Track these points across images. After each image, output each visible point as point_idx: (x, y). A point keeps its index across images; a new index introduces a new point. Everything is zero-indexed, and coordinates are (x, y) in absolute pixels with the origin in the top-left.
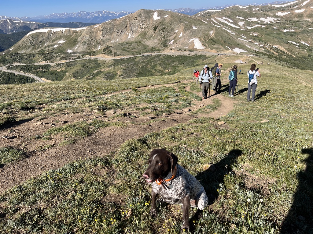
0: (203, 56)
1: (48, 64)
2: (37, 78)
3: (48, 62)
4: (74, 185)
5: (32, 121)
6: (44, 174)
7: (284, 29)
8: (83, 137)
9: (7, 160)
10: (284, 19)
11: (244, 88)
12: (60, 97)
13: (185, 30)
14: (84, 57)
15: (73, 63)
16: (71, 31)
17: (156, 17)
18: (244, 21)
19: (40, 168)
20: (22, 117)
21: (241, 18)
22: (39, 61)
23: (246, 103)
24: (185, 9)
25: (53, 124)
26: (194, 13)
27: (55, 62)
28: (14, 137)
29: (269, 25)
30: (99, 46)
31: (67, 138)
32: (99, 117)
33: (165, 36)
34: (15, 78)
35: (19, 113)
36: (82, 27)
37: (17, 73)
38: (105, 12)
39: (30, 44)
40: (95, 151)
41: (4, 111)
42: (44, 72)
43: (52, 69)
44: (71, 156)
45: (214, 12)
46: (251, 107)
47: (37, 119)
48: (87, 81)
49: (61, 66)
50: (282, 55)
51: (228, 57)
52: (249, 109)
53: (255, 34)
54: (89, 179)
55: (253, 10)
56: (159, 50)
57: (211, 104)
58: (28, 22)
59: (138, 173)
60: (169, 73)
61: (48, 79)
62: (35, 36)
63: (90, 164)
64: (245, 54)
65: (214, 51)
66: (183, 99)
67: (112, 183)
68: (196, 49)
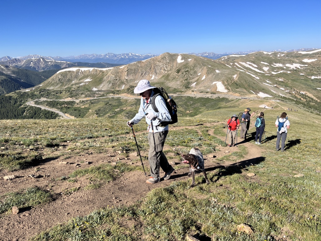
0: (225, 100)
1: (73, 100)
2: (61, 113)
3: (73, 99)
4: (101, 237)
5: (58, 160)
6: (70, 221)
7: (312, 75)
8: (108, 182)
9: (34, 202)
10: (311, 65)
11: (272, 135)
12: (84, 134)
13: (208, 73)
14: (108, 95)
15: (96, 101)
16: (98, 70)
17: (179, 60)
18: (268, 66)
19: (66, 214)
20: (48, 154)
21: (266, 63)
22: (65, 98)
23: (275, 152)
24: (208, 53)
25: (78, 165)
26: (218, 58)
27: (80, 99)
28: (40, 176)
29: (295, 71)
30: (123, 86)
31: (92, 181)
32: (122, 159)
33: (187, 78)
34: (41, 113)
35: (45, 150)
36: (108, 67)
37: (43, 108)
38: (131, 54)
39: (59, 81)
40: (121, 199)
41: (31, 147)
42: (69, 108)
43: (76, 106)
44: (96, 202)
45: (238, 57)
46: (281, 157)
47: (62, 158)
48: (110, 120)
49: (85, 103)
50: (310, 102)
51: (252, 102)
52: (279, 160)
53: (280, 80)
54: (116, 231)
55: (278, 56)
56: (181, 92)
57: (237, 151)
58: (60, 61)
59: (167, 229)
60: (190, 114)
61: (71, 115)
62: (64, 75)
63: (117, 214)
64: (270, 99)
65: (237, 94)
66: (207, 144)
67: (140, 238)
68: (219, 92)
